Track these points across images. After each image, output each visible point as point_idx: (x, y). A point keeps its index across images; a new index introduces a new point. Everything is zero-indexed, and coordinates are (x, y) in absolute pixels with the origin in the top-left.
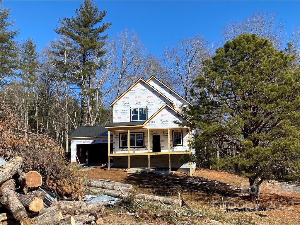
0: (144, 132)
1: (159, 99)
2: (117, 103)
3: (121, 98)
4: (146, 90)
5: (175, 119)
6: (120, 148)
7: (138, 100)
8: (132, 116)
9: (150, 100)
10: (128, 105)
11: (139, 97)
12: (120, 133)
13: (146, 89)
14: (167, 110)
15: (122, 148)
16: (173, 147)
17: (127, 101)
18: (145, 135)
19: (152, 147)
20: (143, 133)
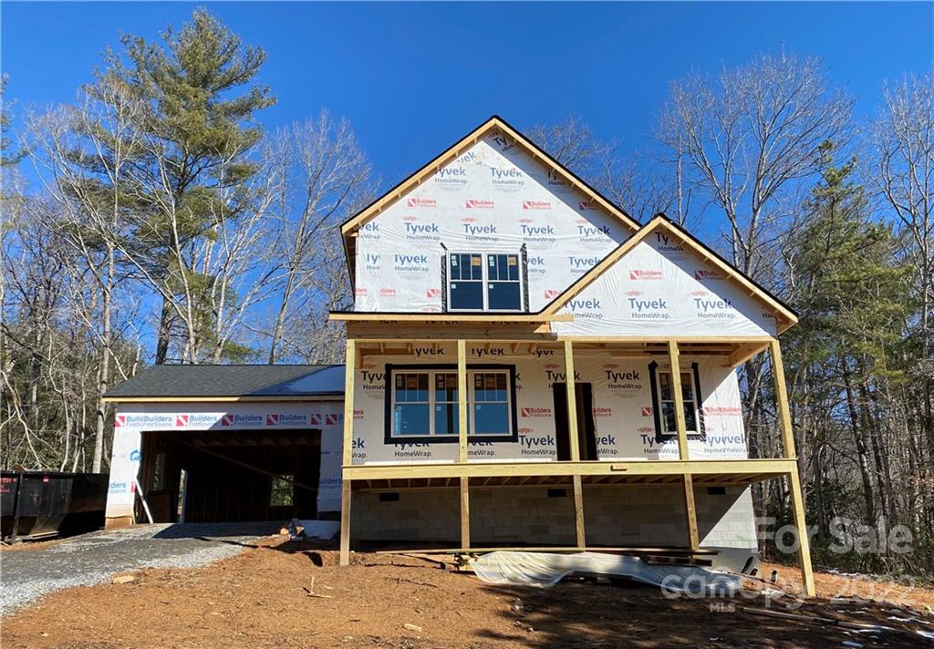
0: (512, 368)
1: (579, 217)
2: (376, 220)
3: (396, 198)
4: (518, 174)
5: (703, 294)
6: (388, 440)
7: (482, 217)
8: (454, 286)
9: (539, 219)
10: (432, 234)
11: (486, 203)
12: (389, 367)
13: (518, 170)
14: (660, 249)
15: (403, 441)
16: (658, 442)
17: (423, 216)
18: (518, 383)
19: (555, 441)
20: (507, 372)
